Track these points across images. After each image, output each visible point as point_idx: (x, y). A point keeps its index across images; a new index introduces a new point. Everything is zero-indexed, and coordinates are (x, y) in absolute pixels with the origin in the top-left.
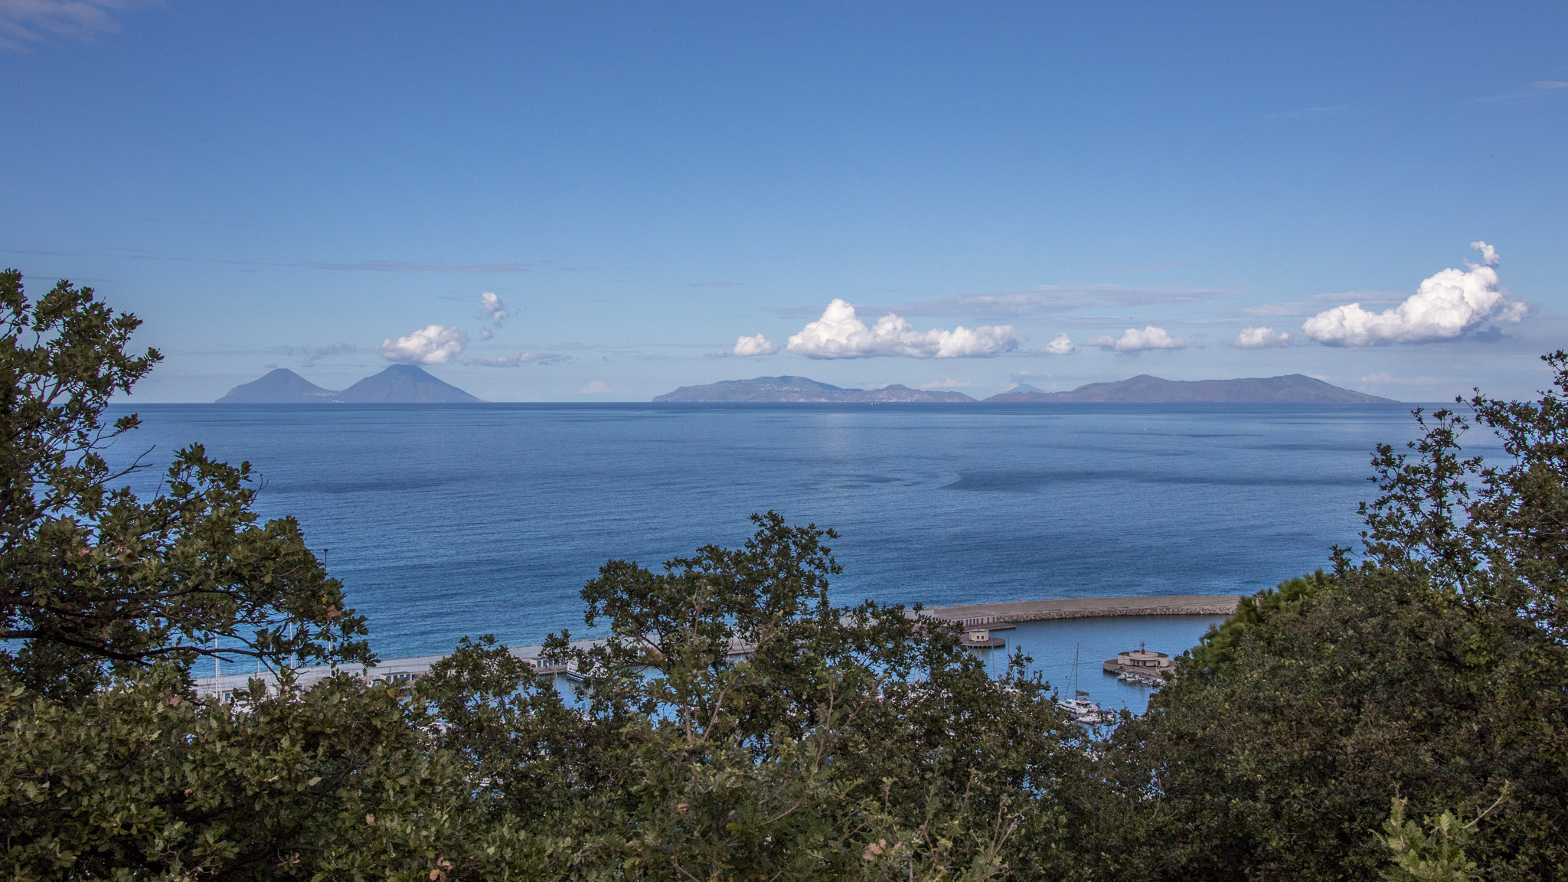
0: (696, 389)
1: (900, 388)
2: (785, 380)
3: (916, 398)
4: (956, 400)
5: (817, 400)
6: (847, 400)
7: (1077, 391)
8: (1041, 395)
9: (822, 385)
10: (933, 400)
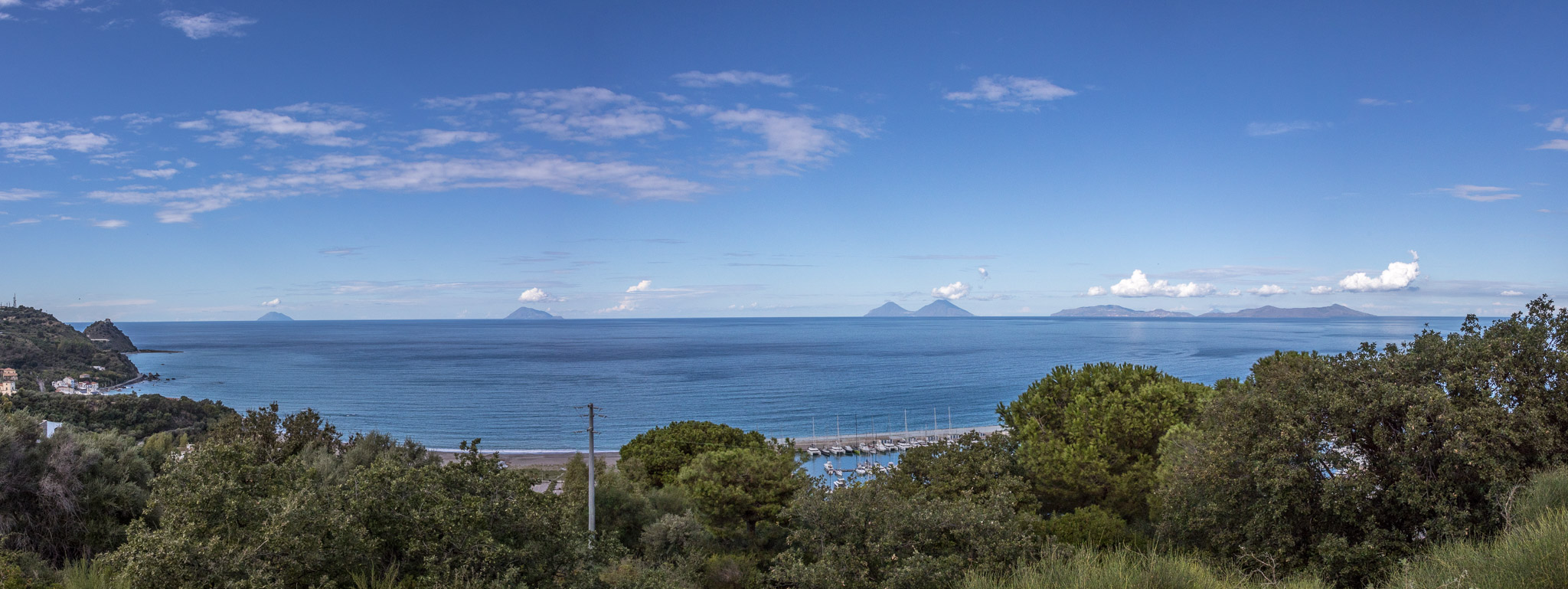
0: (1070, 310)
1: (1161, 310)
2: (1110, 307)
3: (1168, 315)
4: (1186, 316)
5: (1124, 316)
6: (1137, 316)
7: (1239, 312)
8: (1223, 314)
9: (1126, 309)
10: (1175, 316)
